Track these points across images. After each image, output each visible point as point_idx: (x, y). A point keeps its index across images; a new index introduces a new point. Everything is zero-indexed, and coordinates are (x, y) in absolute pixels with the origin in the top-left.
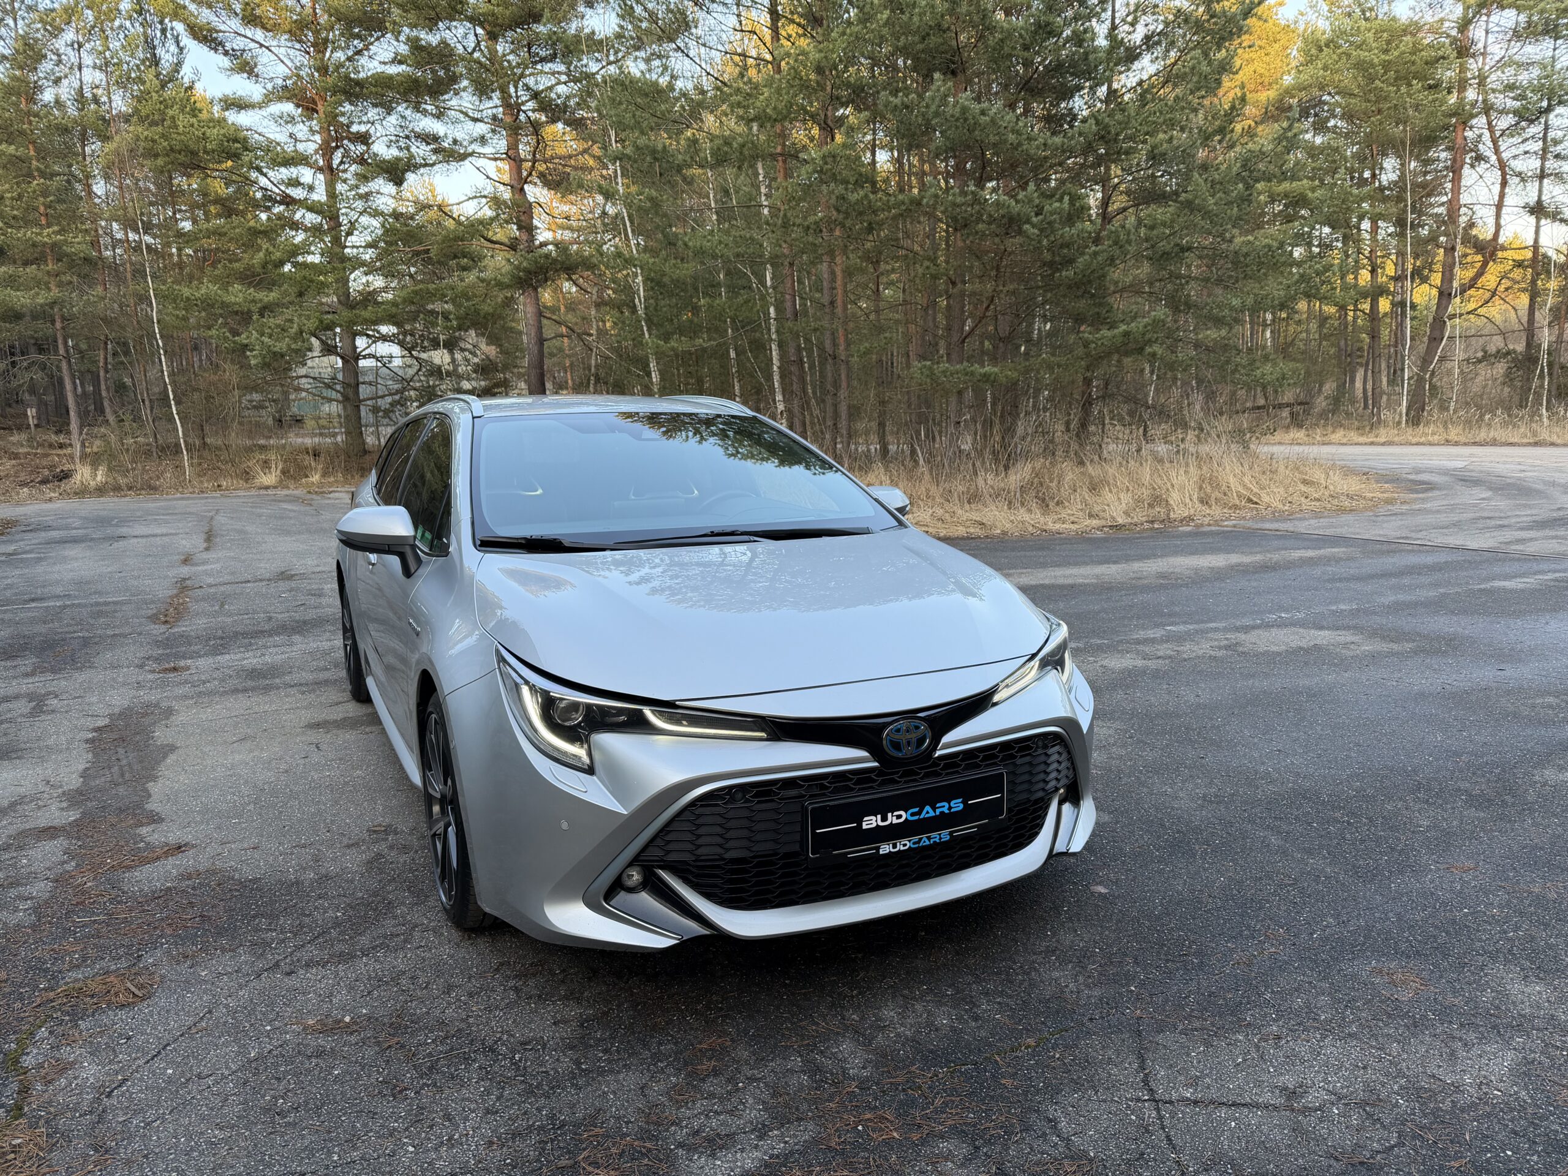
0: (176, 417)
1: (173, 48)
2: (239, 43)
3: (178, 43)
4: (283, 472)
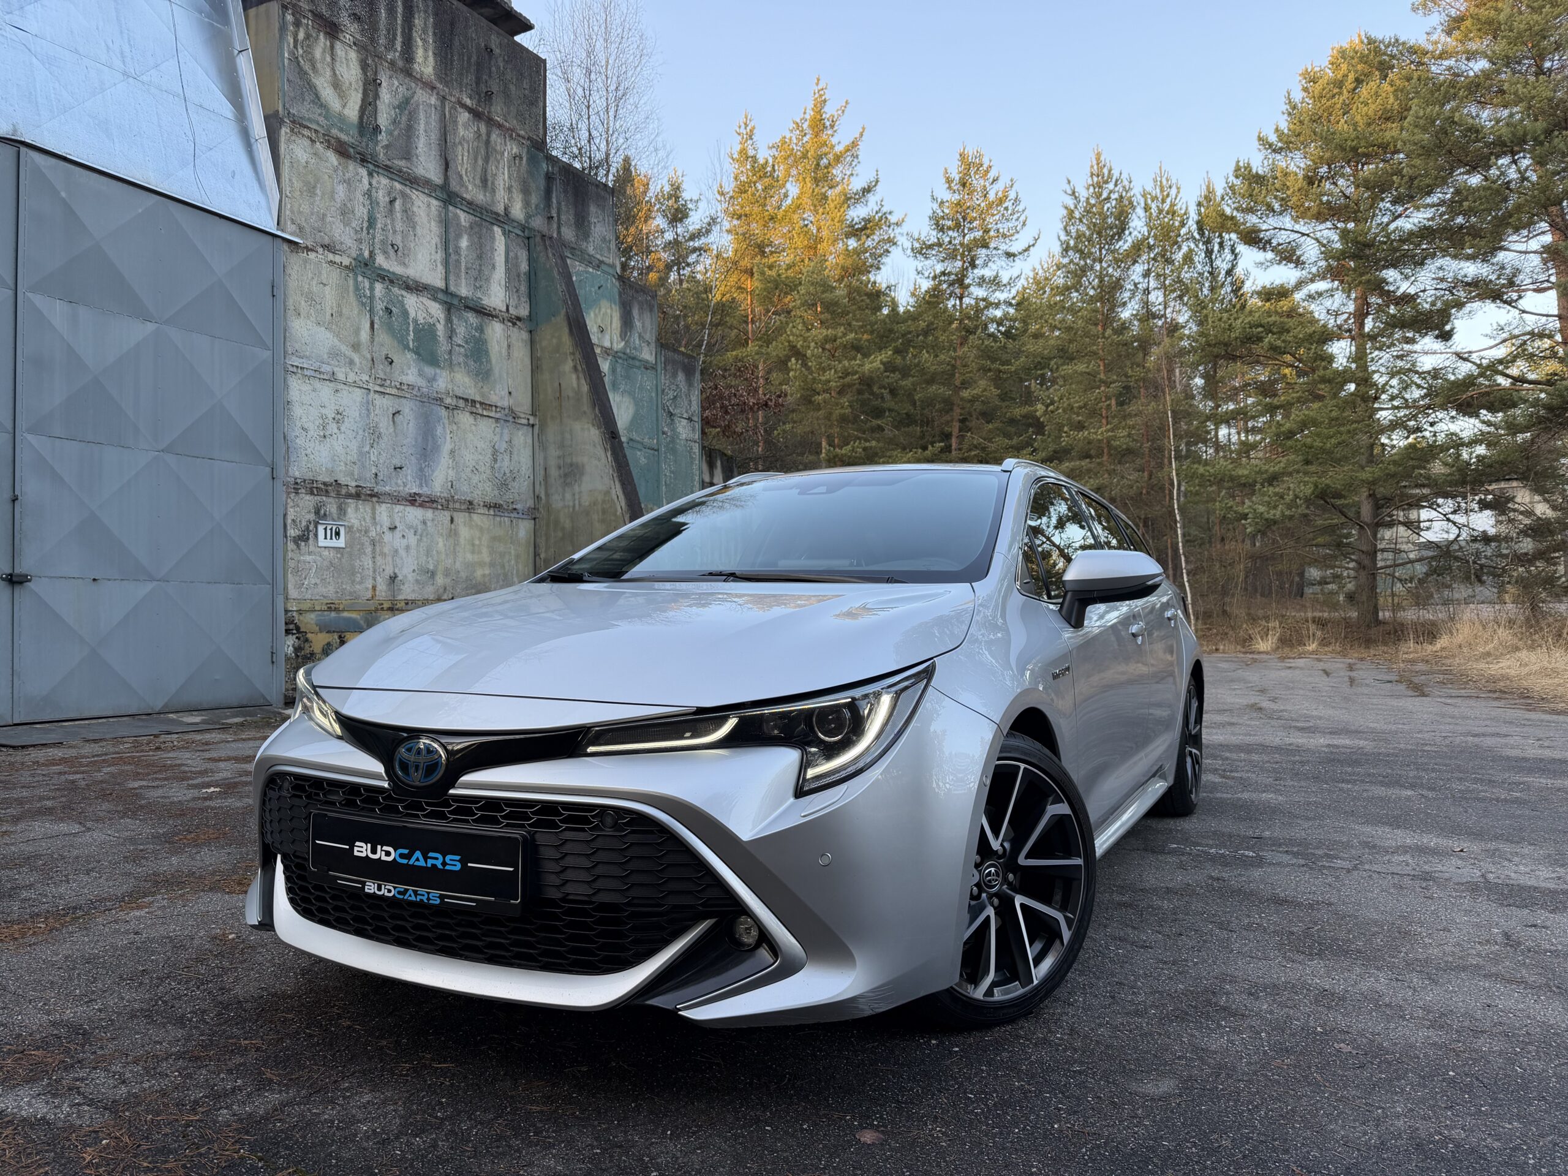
0: (1187, 584)
1: (1230, 258)
2: (1283, 237)
3: (1233, 251)
4: (1280, 640)
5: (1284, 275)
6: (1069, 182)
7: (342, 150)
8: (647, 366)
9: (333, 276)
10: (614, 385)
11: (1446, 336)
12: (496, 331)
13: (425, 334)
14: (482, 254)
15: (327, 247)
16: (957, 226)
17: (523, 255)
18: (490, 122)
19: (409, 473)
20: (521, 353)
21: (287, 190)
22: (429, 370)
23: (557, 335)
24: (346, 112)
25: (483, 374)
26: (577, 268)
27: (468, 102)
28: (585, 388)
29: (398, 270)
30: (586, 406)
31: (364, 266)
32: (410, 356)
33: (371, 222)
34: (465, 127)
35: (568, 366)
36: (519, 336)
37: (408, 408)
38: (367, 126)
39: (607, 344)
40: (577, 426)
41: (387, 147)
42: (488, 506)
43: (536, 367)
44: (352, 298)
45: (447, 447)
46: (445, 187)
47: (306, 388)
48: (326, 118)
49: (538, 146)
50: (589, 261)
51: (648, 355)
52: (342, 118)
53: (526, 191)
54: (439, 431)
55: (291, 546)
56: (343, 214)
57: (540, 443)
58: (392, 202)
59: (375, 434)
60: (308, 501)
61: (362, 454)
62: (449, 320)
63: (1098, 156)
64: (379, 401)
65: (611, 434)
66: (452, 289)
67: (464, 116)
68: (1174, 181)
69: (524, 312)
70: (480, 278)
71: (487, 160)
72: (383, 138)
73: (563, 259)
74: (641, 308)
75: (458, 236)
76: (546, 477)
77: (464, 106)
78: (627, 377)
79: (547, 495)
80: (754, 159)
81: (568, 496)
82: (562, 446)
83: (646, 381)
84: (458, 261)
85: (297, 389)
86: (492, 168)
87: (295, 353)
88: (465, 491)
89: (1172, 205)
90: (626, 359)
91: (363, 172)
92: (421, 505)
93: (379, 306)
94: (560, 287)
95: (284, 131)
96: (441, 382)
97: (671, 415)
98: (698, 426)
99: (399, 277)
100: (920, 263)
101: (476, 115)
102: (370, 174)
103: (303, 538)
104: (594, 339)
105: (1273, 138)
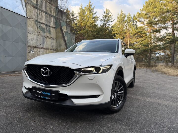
1: (136, 23)
2: (142, 21)
3: (136, 22)
4: (139, 66)
5: (142, 25)
7: (34, 7)
8: (69, 33)
9: (33, 22)
10: (65, 36)
11: (160, 33)
12: (52, 29)
13: (44, 29)
14: (50, 20)
15: (32, 19)
16: (105, 18)
17: (55, 20)
18: (51, 4)
19: (41, 45)
20: (55, 31)
21: (27, 12)
22: (44, 33)
23: (59, 30)
24: (35, 3)
25: (50, 34)
26: (61, 22)
27: (49, 2)
28: (62, 36)
29: (40, 21)
30: (62, 38)
31: (36, 21)
32: (42, 31)
33: (37, 16)
34: (48, 5)
35: (60, 33)
36: (54, 29)
37: (41, 38)
38: (37, 4)
39: (64, 31)
40: (61, 40)
41: (39, 7)
42: (51, 49)
43: (56, 33)
44: (35, 24)
45: (46, 42)
46: (46, 12)
47: (30, 35)
48: (32, 3)
49: (57, 7)
50: (63, 21)
51: (69, 32)
52: (34, 3)
53: (55, 13)
54: (45, 40)
55: (28, 53)
56: (34, 15)
57: (57, 42)
58: (40, 13)
59: (38, 41)
60: (30, 48)
61: (36, 43)
62: (46, 27)
63: (122, 10)
64: (38, 37)
65: (65, 41)
66: (47, 24)
67: (48, 3)
68: (130, 14)
69: (55, 27)
70: (50, 23)
71: (51, 9)
72: (39, 6)
73: (60, 21)
74: (69, 27)
75: (47, 18)
76: (57, 46)
77: (48, 2)
78: (67, 35)
79: (57, 48)
80: (82, 9)
81: (60, 48)
82: (59, 42)
83: (69, 35)
84: (47, 21)
85: (29, 35)
86: (51, 10)
87: (28, 31)
88: (48, 47)
89: (130, 17)
90: (67, 32)
91: (36, 10)
92: (43, 49)
93: (38, 26)
94: (59, 24)
95: (27, 5)
96: (45, 35)
97: (72, 39)
98: (75, 41)
99: (40, 22)
100: (101, 22)
101: (50, 3)
102: (37, 10)
103: (29, 52)
104: (63, 30)
105: (142, 9)
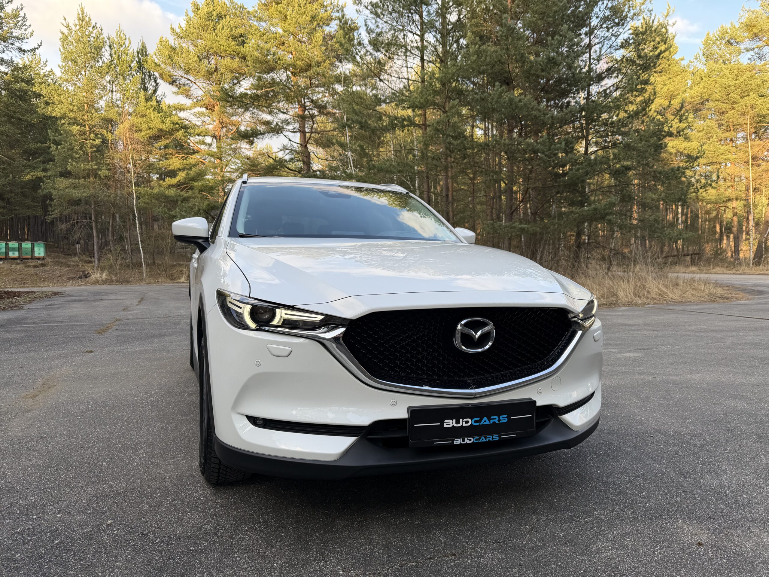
0: (141, 249)
1: (153, 84)
2: (183, 81)
3: (155, 81)
6: (65, 19)
63: (82, 10)
68: (127, 37)
89: (127, 49)
